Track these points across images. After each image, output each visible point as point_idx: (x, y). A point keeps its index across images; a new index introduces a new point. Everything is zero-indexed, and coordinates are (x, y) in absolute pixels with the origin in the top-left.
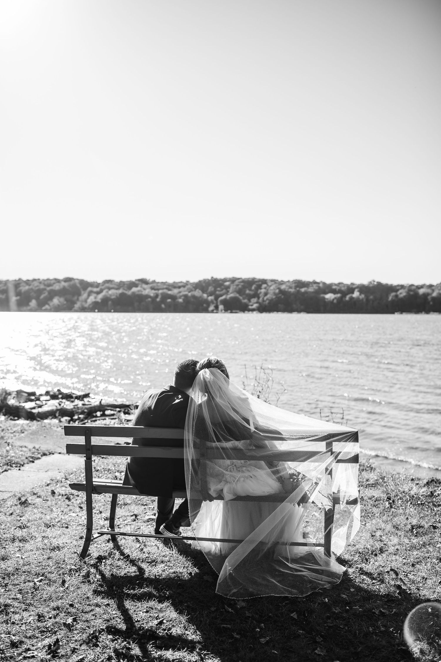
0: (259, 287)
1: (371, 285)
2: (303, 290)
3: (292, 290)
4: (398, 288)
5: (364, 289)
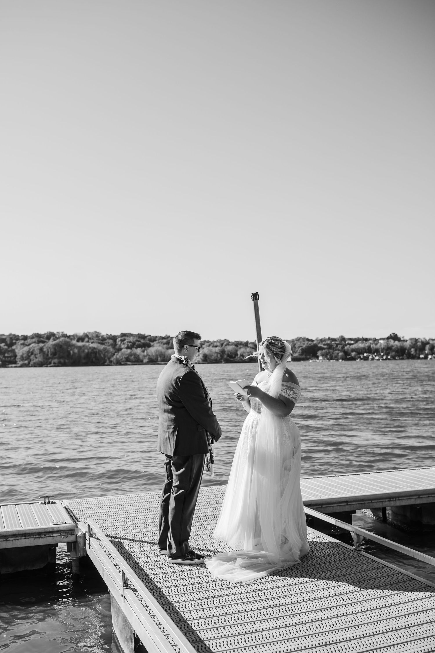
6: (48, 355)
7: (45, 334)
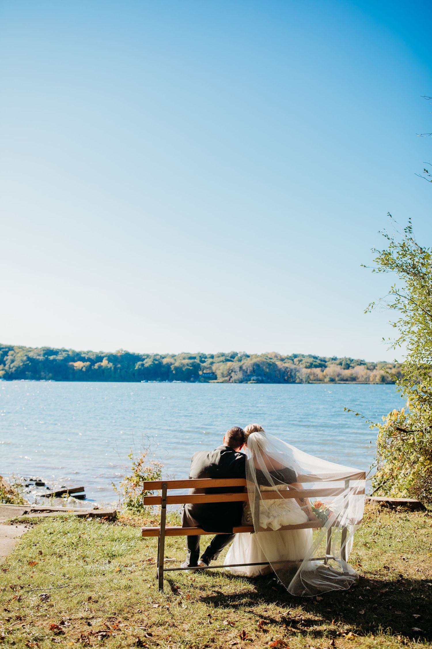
0: (6, 354)
1: (119, 354)
2: (51, 358)
3: (41, 358)
4: (144, 357)
5: (112, 358)
6: (246, 372)
7: (229, 354)
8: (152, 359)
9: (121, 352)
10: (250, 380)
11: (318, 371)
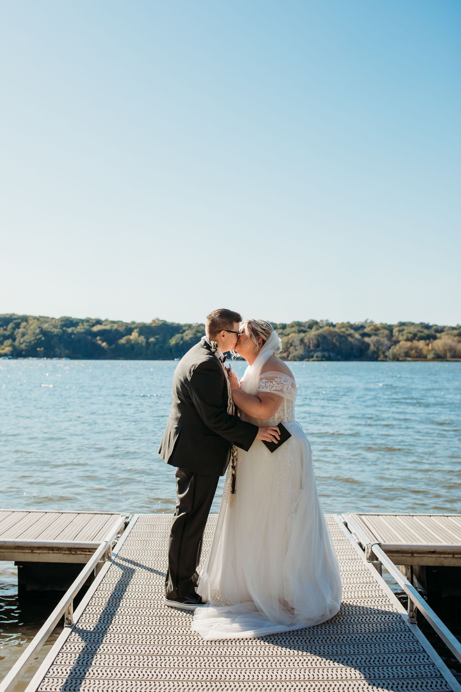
0: (18, 326)
1: (154, 325)
2: (70, 330)
3: (56, 331)
4: (184, 328)
5: (145, 330)
6: (309, 347)
7: (306, 322)
8: (194, 331)
9: (157, 321)
10: (312, 357)
11: (421, 344)
